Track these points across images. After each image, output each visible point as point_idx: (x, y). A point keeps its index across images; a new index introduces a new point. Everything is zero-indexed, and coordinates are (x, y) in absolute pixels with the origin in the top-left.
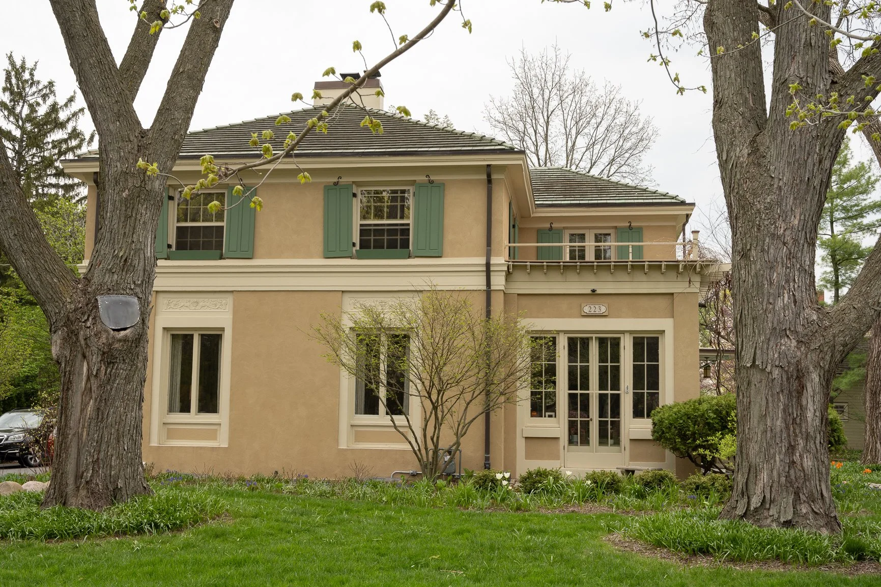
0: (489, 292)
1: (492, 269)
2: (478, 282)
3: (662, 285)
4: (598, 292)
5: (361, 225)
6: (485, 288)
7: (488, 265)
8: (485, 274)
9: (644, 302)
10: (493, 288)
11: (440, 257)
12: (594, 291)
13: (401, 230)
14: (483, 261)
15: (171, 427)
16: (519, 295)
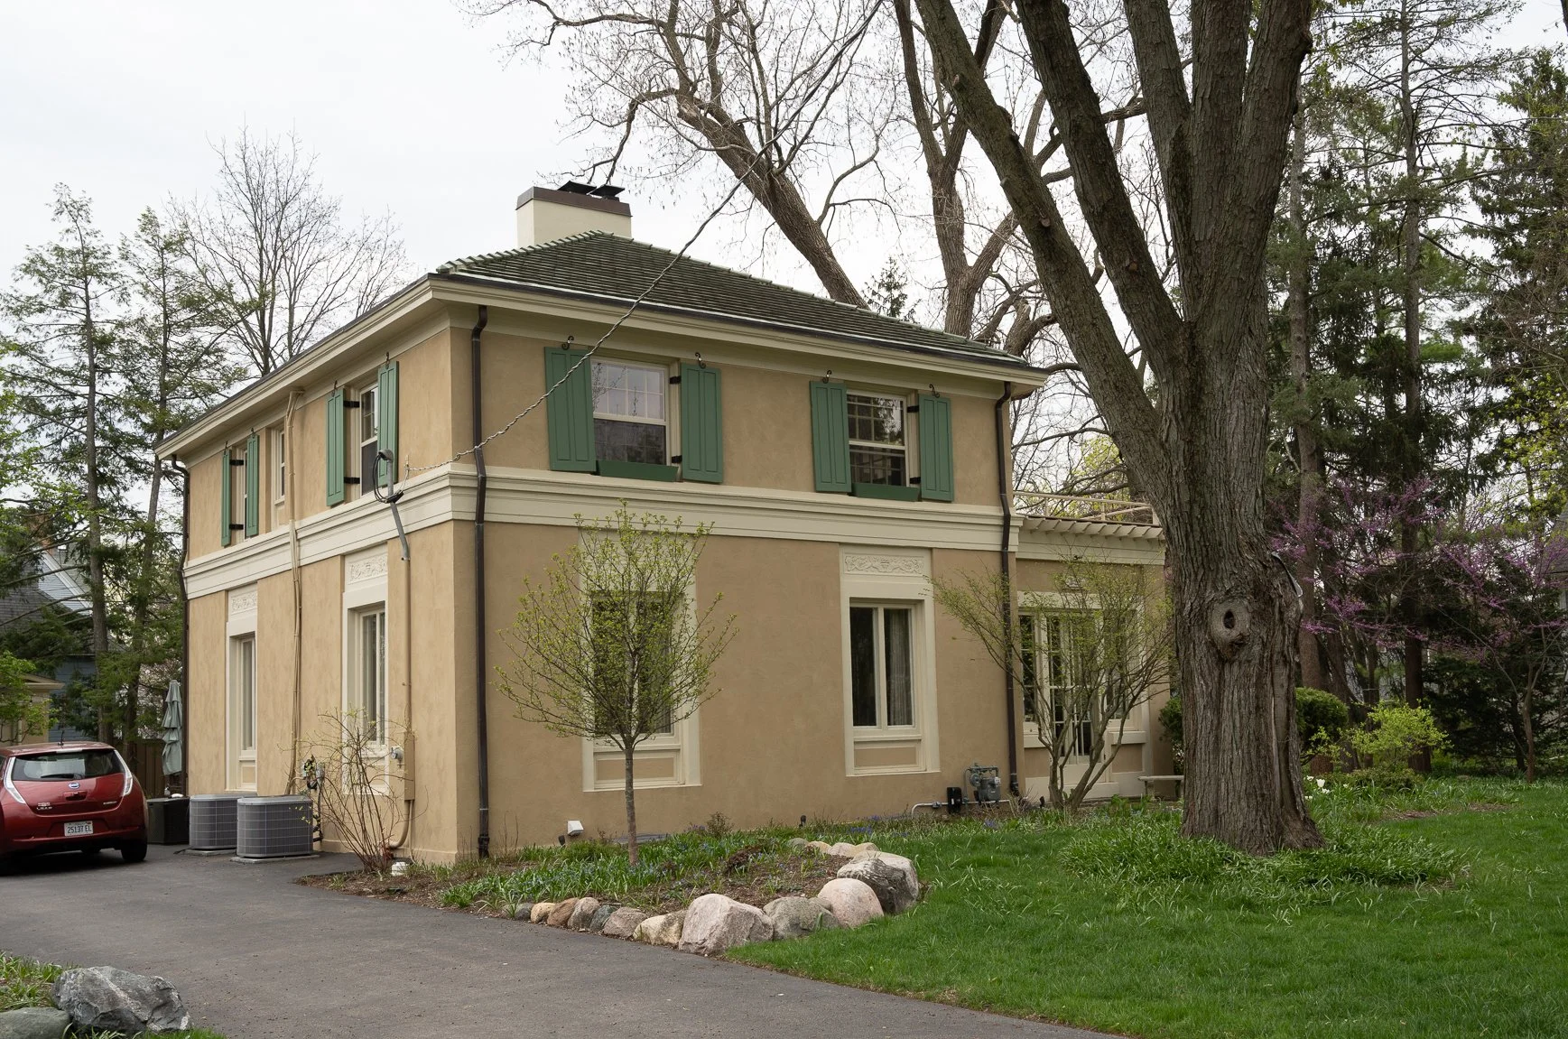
0: (1005, 554)
1: (1011, 523)
2: (991, 541)
3: (1135, 554)
4: (1083, 559)
6: (1000, 548)
7: (1008, 518)
11: (950, 502)
12: (1077, 558)
13: (892, 458)
14: (997, 511)
15: (604, 758)
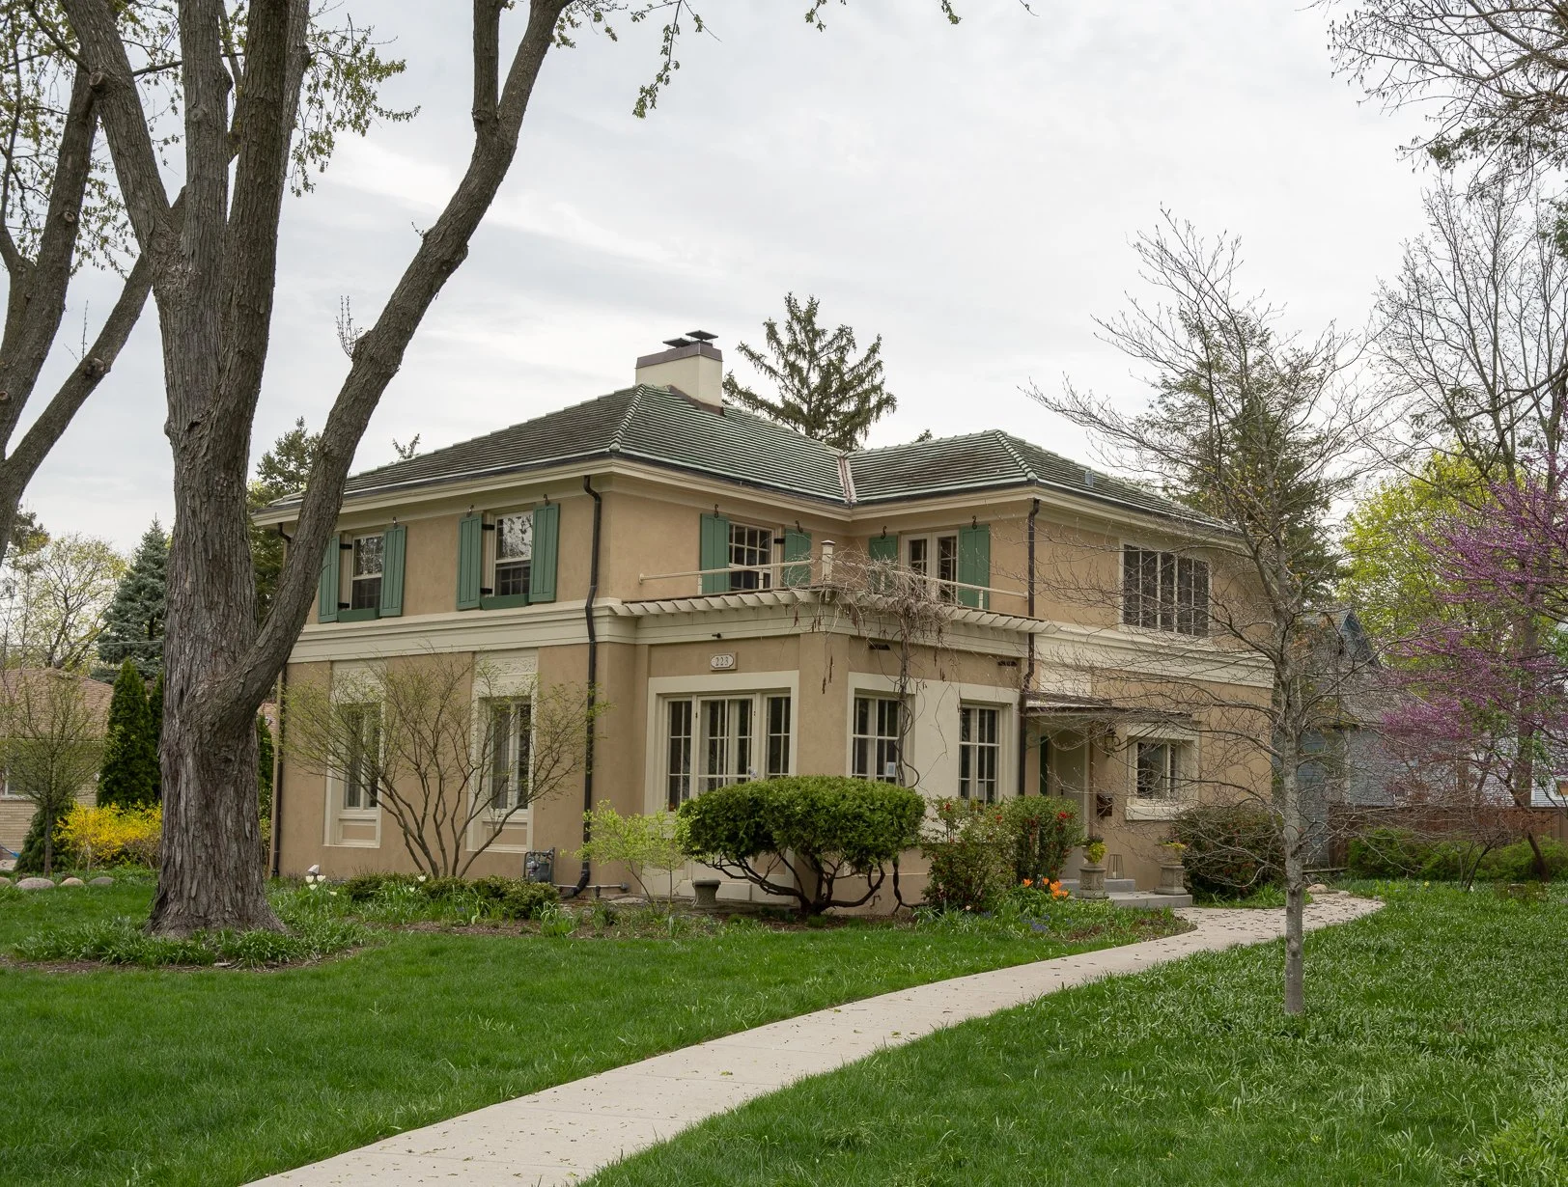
0: (593, 646)
1: (595, 614)
2: (579, 633)
4: (725, 636)
5: (497, 565)
6: (587, 640)
7: (589, 610)
8: (585, 622)
9: (774, 648)
10: (598, 639)
11: (554, 601)
12: (719, 636)
13: (514, 570)
14: (582, 604)
15: (347, 823)
16: (651, 646)
